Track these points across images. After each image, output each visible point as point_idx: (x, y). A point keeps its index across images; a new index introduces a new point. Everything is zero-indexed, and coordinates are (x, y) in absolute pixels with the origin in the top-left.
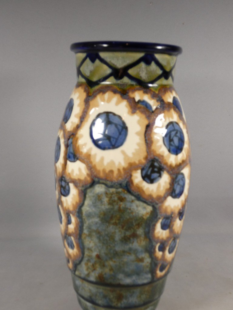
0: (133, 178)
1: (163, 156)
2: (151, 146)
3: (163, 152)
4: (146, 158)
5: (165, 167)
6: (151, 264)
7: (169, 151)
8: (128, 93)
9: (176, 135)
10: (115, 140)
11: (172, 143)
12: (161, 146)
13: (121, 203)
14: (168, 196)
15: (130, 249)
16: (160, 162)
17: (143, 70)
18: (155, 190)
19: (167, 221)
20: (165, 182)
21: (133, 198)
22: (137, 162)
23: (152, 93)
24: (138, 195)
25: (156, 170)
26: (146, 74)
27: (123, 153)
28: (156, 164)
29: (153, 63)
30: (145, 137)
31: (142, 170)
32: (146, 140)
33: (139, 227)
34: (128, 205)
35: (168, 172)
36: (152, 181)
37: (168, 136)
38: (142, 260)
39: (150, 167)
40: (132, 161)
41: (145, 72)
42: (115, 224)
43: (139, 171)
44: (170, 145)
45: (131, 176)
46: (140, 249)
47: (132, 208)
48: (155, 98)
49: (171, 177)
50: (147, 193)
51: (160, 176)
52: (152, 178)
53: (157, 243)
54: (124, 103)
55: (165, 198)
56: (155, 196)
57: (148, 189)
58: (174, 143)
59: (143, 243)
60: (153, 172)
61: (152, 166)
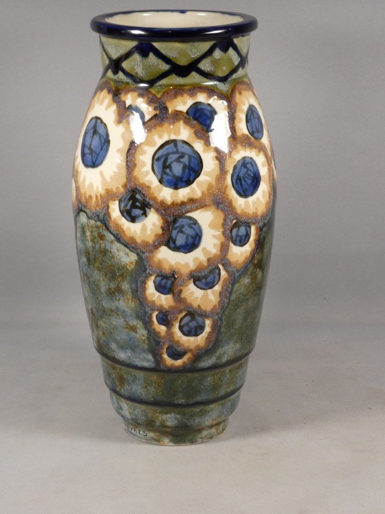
0: (110, 210)
1: (149, 187)
2: (133, 170)
3: (151, 182)
4: (125, 186)
5: (151, 202)
6: (148, 338)
7: (161, 181)
8: (120, 94)
9: (178, 160)
10: (96, 156)
11: (168, 171)
12: (147, 173)
13: (101, 242)
14: (160, 245)
15: (117, 309)
16: (143, 194)
17: (139, 63)
18: (138, 232)
19: (164, 281)
20: (154, 225)
21: (112, 237)
22: (114, 190)
23: (151, 96)
24: (117, 234)
25: (138, 204)
26: (143, 69)
27: (101, 173)
28: (138, 196)
29: (151, 55)
30: (127, 157)
31: (120, 202)
32: (127, 161)
33: (123, 280)
34: (108, 246)
35: (157, 210)
36: (133, 219)
37: (162, 160)
38: (133, 329)
39: (129, 200)
40: (109, 188)
41: (141, 66)
42: (99, 269)
43: (117, 202)
44: (163, 172)
45: (108, 207)
46: (129, 312)
47: (112, 251)
48: (152, 104)
49: (163, 218)
50: (128, 234)
51: (145, 214)
52: (133, 214)
53: (153, 310)
54: (114, 107)
55: (156, 247)
56: (139, 241)
57: (129, 228)
58: (171, 170)
59: (132, 304)
60: (134, 206)
61: (133, 198)
